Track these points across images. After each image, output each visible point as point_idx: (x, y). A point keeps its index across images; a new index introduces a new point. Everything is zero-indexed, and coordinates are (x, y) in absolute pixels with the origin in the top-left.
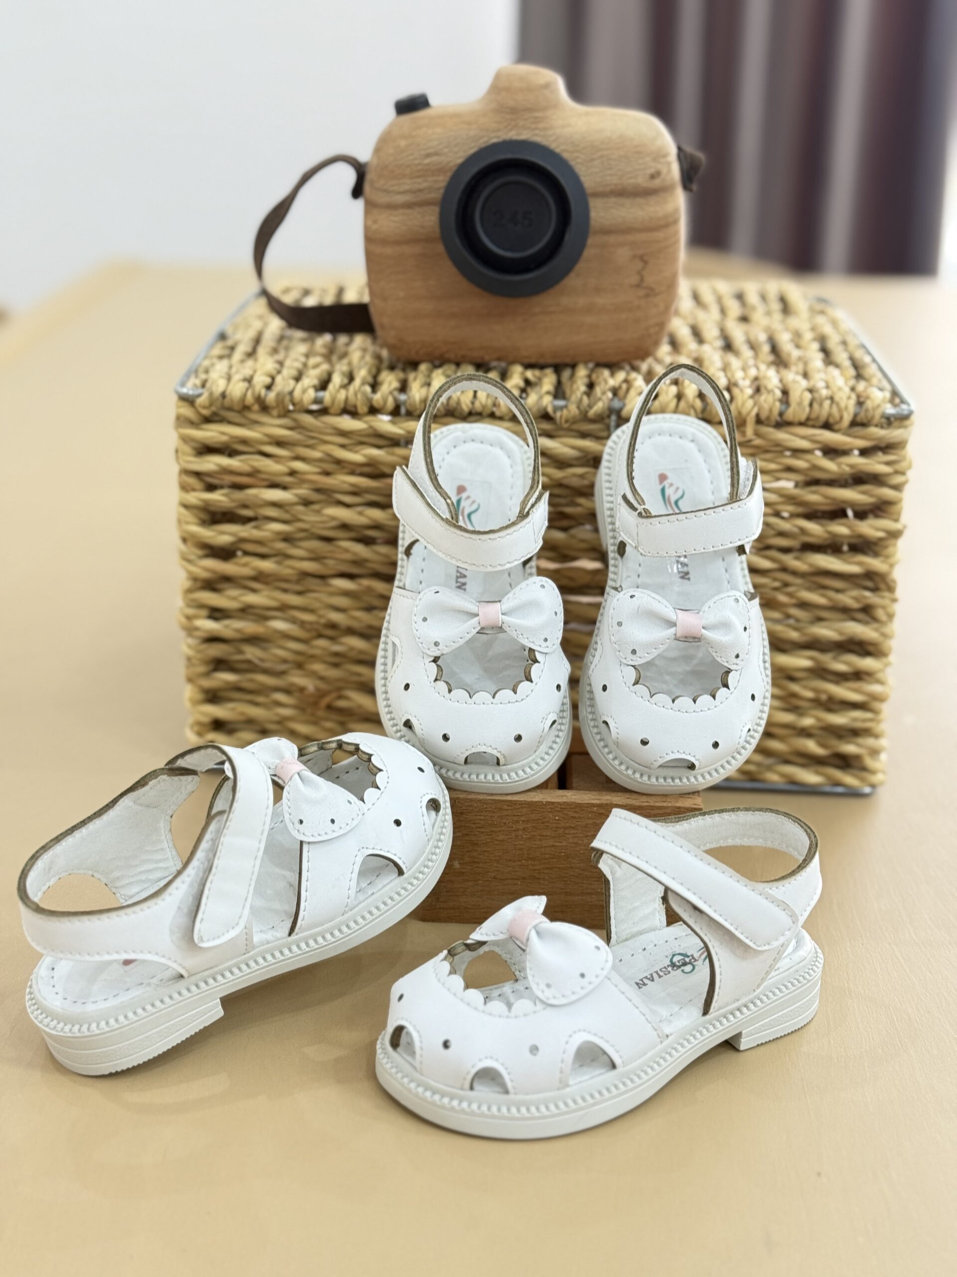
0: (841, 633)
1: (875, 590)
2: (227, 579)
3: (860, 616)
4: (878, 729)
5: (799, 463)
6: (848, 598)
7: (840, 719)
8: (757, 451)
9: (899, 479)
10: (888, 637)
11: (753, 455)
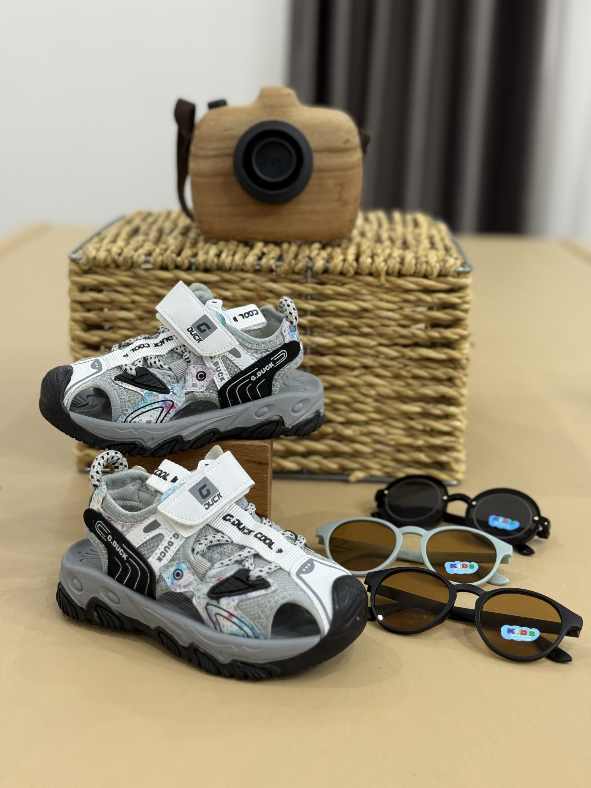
0: (436, 392)
1: (455, 368)
3: (447, 383)
4: (460, 447)
5: (411, 297)
6: (440, 373)
7: (438, 441)
8: (388, 291)
9: (466, 306)
10: (462, 395)
11: (386, 293)
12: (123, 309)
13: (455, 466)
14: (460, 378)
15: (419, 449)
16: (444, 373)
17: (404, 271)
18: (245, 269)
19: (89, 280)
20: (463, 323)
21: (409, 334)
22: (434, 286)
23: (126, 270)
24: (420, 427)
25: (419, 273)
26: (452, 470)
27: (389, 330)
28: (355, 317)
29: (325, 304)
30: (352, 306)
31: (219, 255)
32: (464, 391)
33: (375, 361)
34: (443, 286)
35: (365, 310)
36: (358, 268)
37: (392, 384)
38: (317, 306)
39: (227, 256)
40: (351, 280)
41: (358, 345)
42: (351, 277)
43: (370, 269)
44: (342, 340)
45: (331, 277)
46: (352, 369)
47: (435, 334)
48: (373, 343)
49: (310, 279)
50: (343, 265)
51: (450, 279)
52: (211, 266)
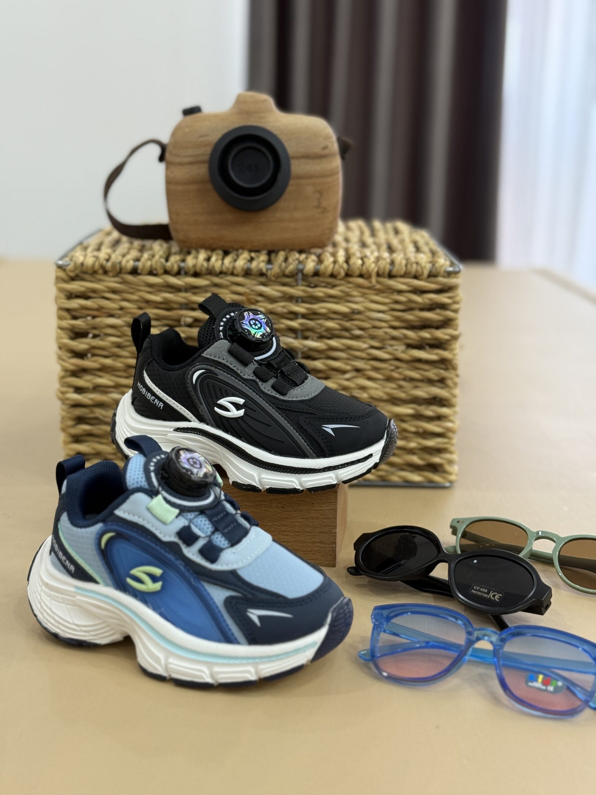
0: (428, 393)
1: (446, 369)
2: (84, 371)
3: (439, 384)
4: (452, 448)
5: (402, 298)
6: (432, 373)
7: (431, 443)
8: (379, 292)
9: (456, 306)
10: (454, 396)
11: (377, 294)
12: (111, 316)
13: (448, 468)
14: (451, 379)
15: (411, 451)
16: (436, 375)
17: (395, 271)
18: (235, 272)
19: (76, 286)
20: (454, 323)
21: (401, 336)
22: (425, 287)
23: (114, 276)
24: (413, 429)
25: (410, 273)
26: (445, 472)
27: (380, 333)
28: (346, 319)
29: (316, 307)
30: (342, 308)
31: (208, 259)
32: (457, 391)
33: (366, 364)
34: (433, 286)
35: (356, 312)
36: (348, 269)
37: (384, 387)
38: (308, 309)
39: (217, 260)
40: (342, 282)
41: (350, 348)
42: (341, 279)
43: (361, 270)
44: (333, 343)
45: (321, 279)
46: (344, 372)
48: (365, 346)
49: (300, 282)
50: (334, 267)
51: (441, 279)
52: (201, 270)
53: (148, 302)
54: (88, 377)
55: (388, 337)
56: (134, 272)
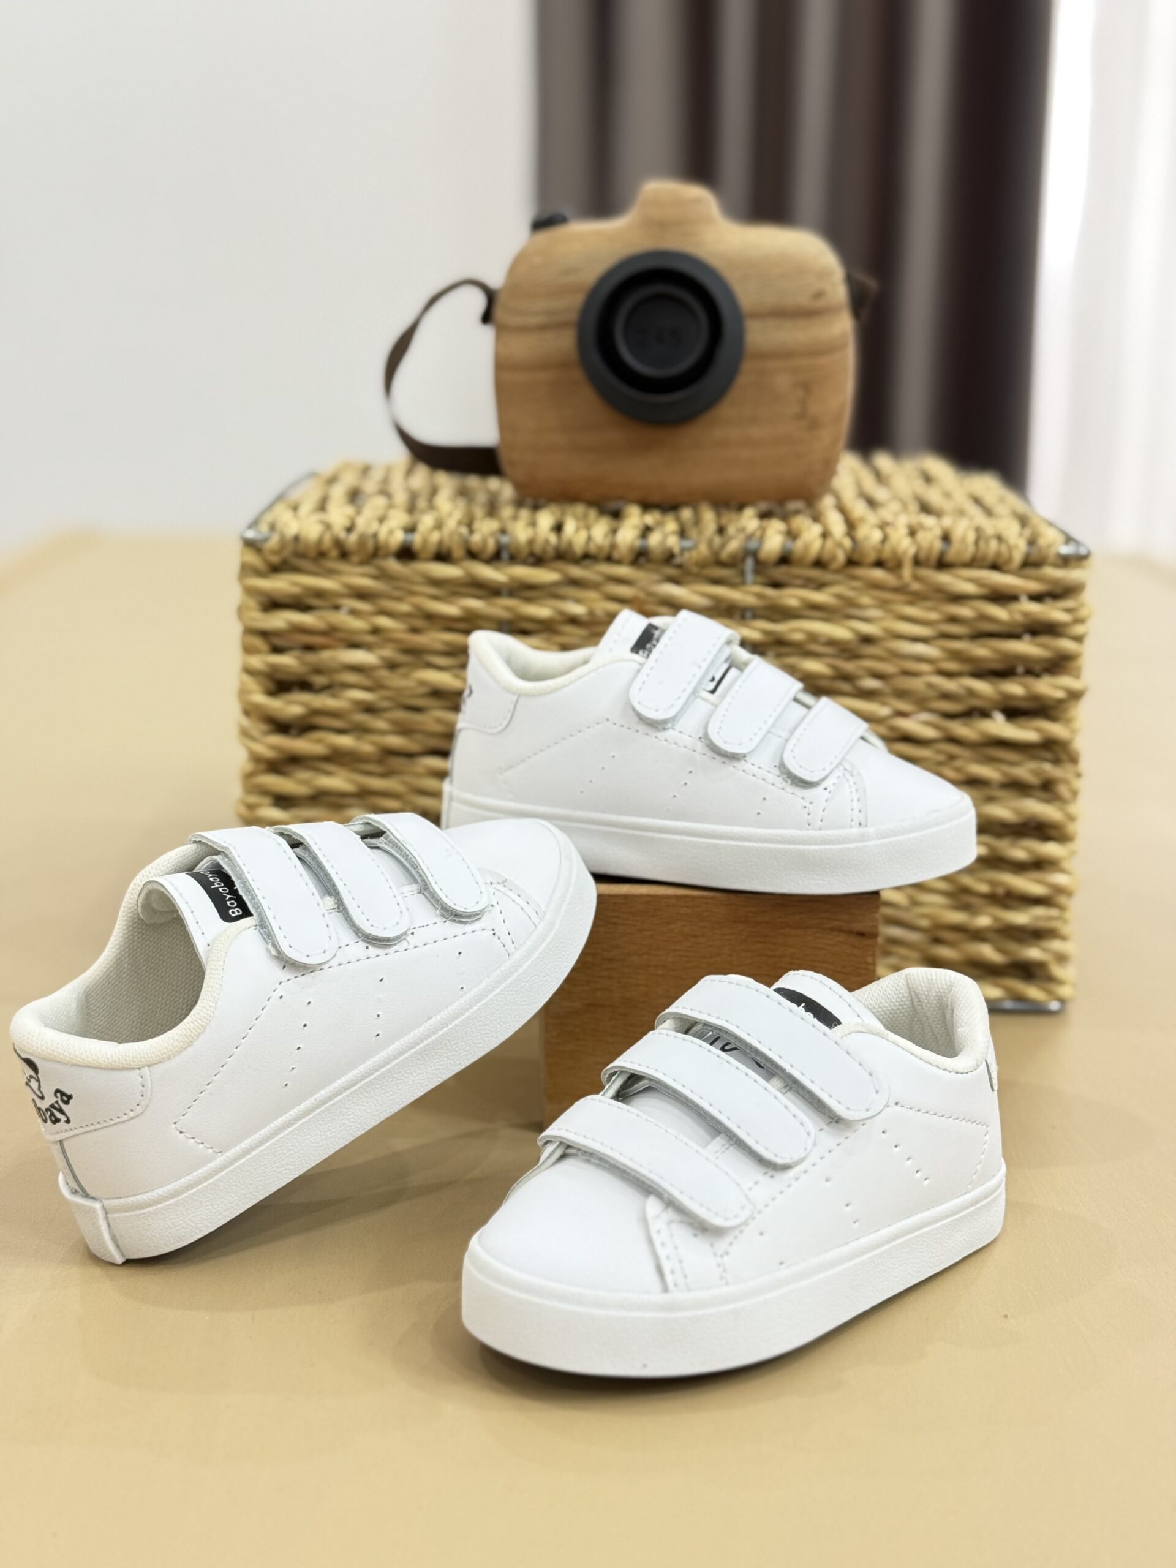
0: (1017, 813)
1: (1056, 761)
2: (295, 761)
3: (1041, 793)
4: (1065, 930)
5: (964, 611)
6: (1025, 771)
7: (1021, 918)
8: (916, 598)
9: (1079, 629)
10: (1072, 818)
11: (911, 603)
12: (355, 645)
13: (1057, 971)
14: (1066, 782)
15: (978, 935)
16: (1036, 773)
17: (952, 554)
18: (616, 555)
19: (282, 584)
20: (1073, 664)
21: (962, 692)
22: (1013, 587)
23: (363, 563)
24: (984, 888)
25: (983, 559)
26: (1051, 979)
27: (916, 684)
28: (846, 655)
29: (784, 628)
30: (840, 632)
31: (558, 528)
32: (1076, 809)
35: (867, 640)
36: (853, 550)
38: (766, 632)
39: (577, 530)
40: (839, 577)
42: (838, 571)
43: (880, 551)
45: (795, 571)
47: (1015, 688)
49: (750, 577)
50: (823, 547)
51: (1050, 572)
52: (544, 551)
53: (431, 618)
54: (304, 775)
55: (932, 693)
56: (406, 553)
